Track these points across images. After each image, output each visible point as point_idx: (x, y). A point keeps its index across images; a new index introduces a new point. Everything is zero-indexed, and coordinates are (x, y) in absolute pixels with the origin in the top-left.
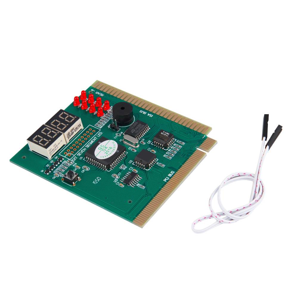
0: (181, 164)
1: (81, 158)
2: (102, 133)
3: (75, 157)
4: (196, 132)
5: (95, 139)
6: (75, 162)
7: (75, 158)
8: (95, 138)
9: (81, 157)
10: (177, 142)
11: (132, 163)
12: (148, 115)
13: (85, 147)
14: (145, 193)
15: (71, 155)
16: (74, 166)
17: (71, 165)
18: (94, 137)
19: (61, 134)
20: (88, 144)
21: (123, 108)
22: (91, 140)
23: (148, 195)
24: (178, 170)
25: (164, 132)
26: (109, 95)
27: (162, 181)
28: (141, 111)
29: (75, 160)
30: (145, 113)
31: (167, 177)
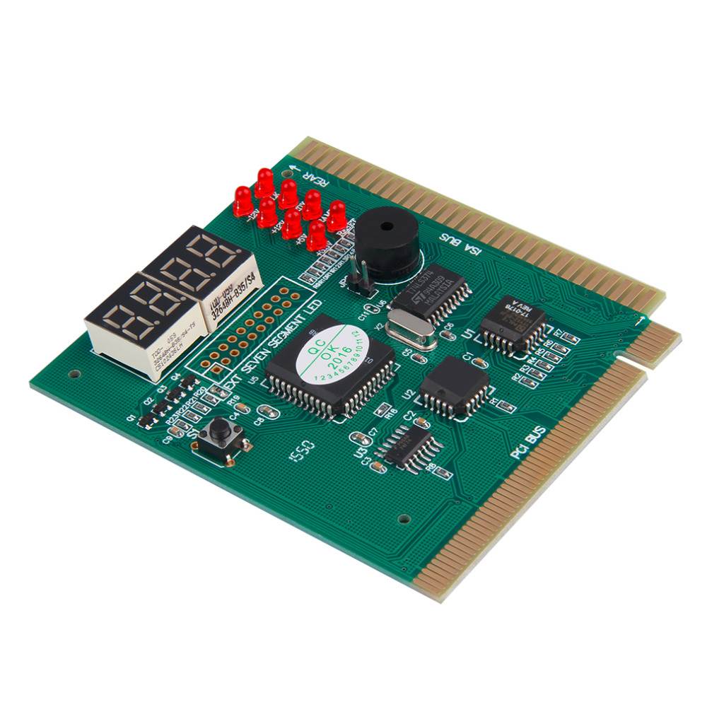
0: (566, 405)
1: (254, 379)
2: (321, 303)
3: (235, 376)
4: (617, 305)
5: (301, 322)
6: (235, 391)
7: (235, 380)
8: (299, 319)
9: (253, 378)
10: (556, 334)
11: (414, 397)
12: (467, 248)
13: (265, 346)
14: (452, 494)
15: (221, 369)
16: (230, 403)
17: (220, 400)
18: (296, 315)
19: (193, 303)
20: (275, 335)
21: (387, 227)
22: (285, 325)
23: (461, 501)
24: (557, 423)
25: (514, 303)
26: (344, 184)
27: (507, 455)
28: (445, 236)
29: (235, 385)
30: (458, 244)
31: (521, 446)
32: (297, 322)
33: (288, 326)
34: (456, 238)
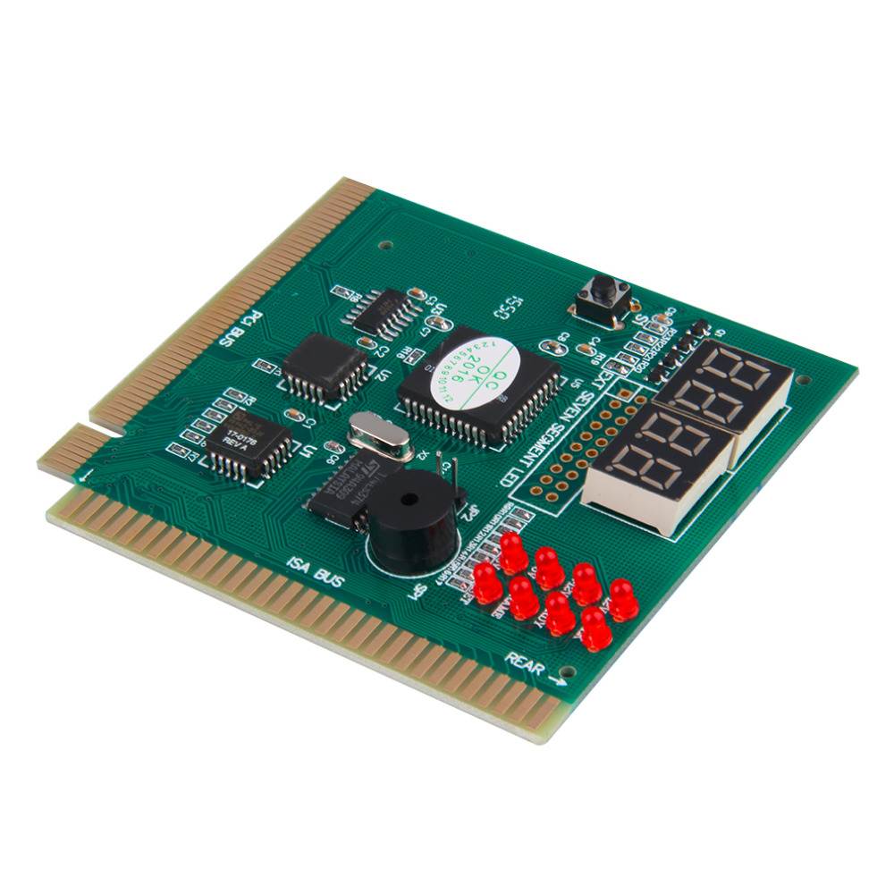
0: (192, 371)
1: (577, 384)
2: (501, 482)
3: (601, 387)
4: (113, 497)
5: (525, 457)
6: (597, 369)
7: (600, 383)
9: (578, 386)
10: (195, 455)
11: (377, 372)
12: (306, 568)
13: (568, 425)
14: (331, 270)
15: (620, 394)
16: (603, 356)
17: (615, 359)
18: (533, 466)
20: (557, 439)
21: (410, 500)
22: (545, 452)
23: (321, 265)
24: (205, 351)
25: (245, 447)
27: (267, 314)
28: (336, 583)
29: (600, 376)
30: (319, 572)
31: (249, 324)
32: (530, 456)
33: (542, 451)
34: (322, 581)
